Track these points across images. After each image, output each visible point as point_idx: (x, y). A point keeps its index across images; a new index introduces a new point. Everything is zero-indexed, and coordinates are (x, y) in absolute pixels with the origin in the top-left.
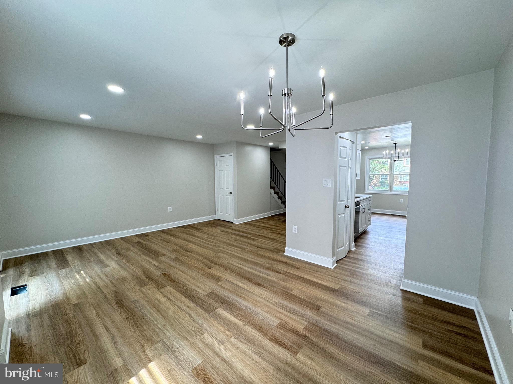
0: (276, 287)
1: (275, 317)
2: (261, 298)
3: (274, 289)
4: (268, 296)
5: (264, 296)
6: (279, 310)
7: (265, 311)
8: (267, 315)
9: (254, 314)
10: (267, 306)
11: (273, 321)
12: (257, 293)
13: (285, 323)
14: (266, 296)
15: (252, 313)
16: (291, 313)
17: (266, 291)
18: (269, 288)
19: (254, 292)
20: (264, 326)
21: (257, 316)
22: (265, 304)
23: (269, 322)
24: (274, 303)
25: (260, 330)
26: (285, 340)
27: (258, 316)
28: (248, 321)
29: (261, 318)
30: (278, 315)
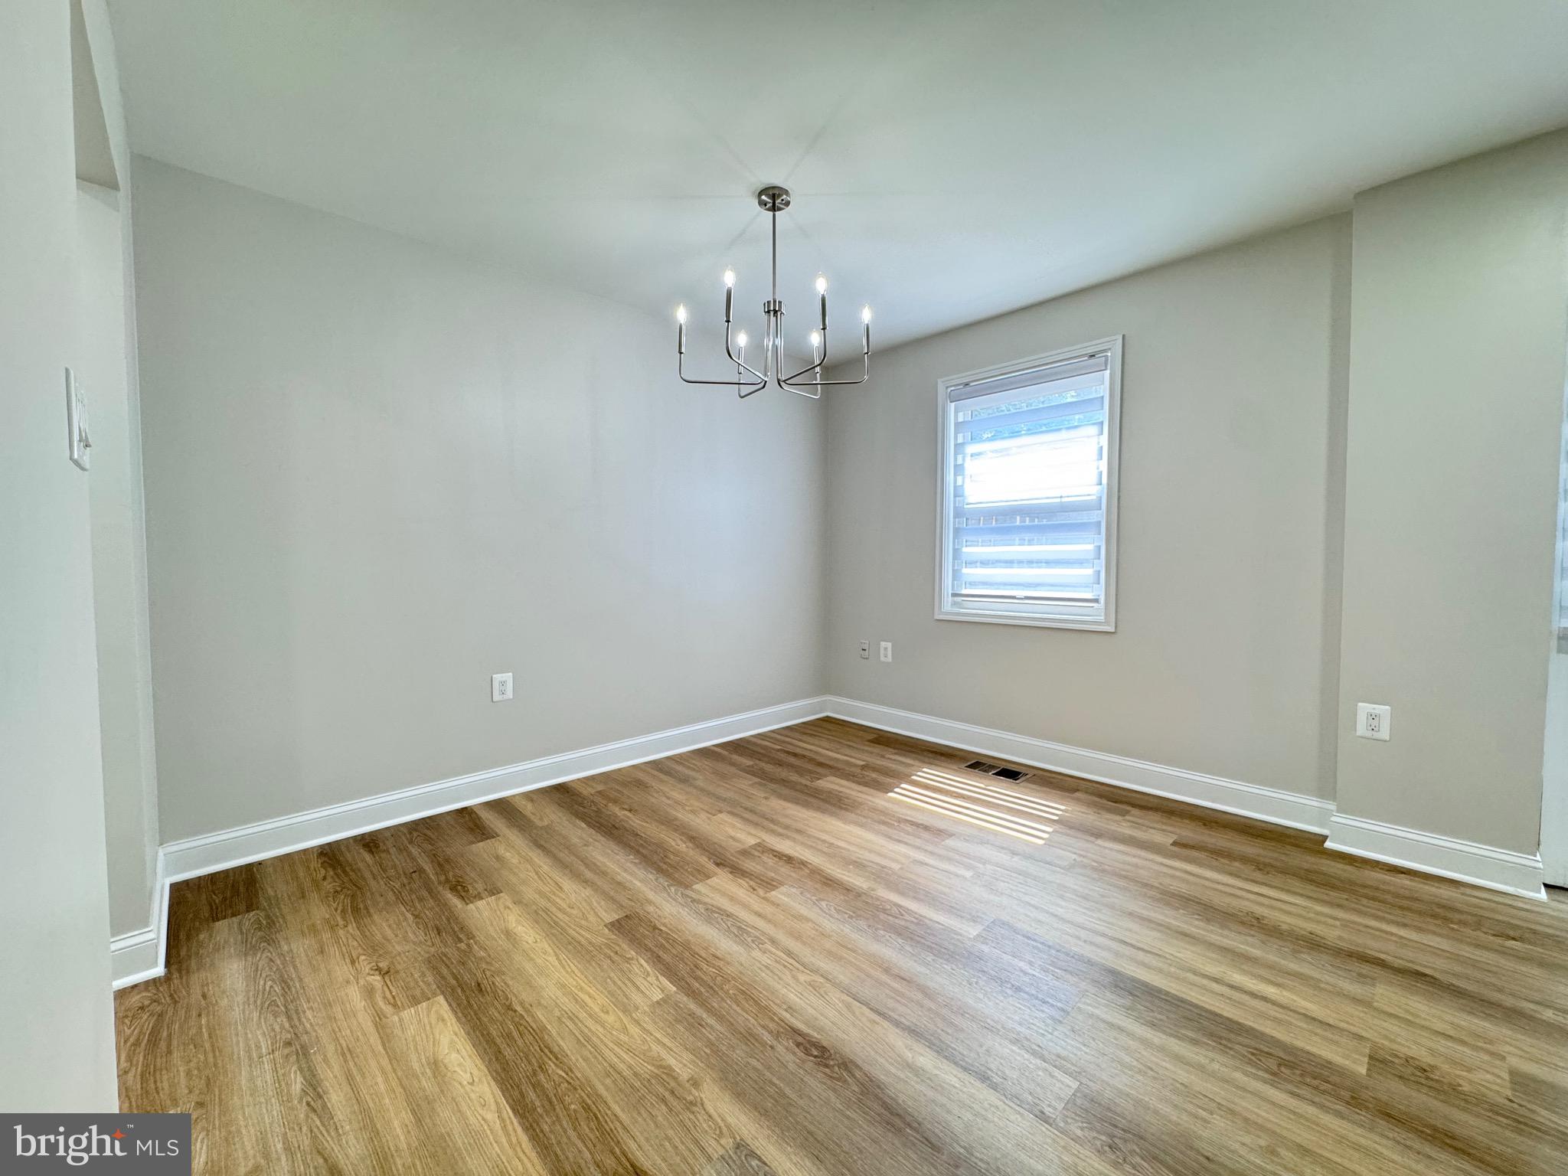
0: (731, 1026)
1: (778, 905)
2: (816, 971)
3: (745, 1018)
4: (787, 977)
5: (802, 978)
6: (760, 923)
7: (808, 920)
8: (804, 911)
9: (846, 916)
10: (798, 937)
11: (788, 895)
12: (835, 996)
13: (754, 890)
14: (794, 977)
15: (851, 917)
16: (725, 911)
17: (790, 1009)
18: (772, 1025)
19: (848, 1007)
20: (818, 886)
21: (835, 909)
22: (804, 943)
23: (801, 893)
24: (768, 946)
25: (827, 879)
26: (770, 861)
27: (832, 908)
28: (864, 898)
29: (824, 904)
30: (769, 910)
